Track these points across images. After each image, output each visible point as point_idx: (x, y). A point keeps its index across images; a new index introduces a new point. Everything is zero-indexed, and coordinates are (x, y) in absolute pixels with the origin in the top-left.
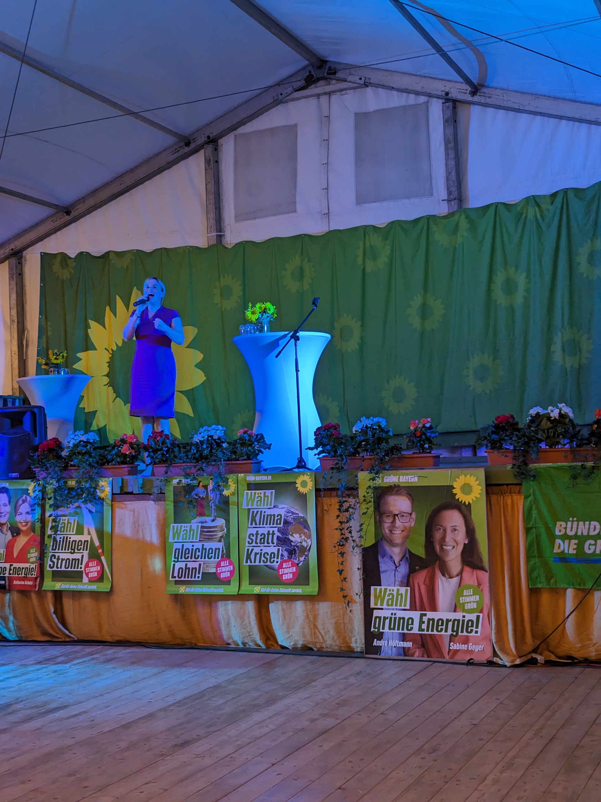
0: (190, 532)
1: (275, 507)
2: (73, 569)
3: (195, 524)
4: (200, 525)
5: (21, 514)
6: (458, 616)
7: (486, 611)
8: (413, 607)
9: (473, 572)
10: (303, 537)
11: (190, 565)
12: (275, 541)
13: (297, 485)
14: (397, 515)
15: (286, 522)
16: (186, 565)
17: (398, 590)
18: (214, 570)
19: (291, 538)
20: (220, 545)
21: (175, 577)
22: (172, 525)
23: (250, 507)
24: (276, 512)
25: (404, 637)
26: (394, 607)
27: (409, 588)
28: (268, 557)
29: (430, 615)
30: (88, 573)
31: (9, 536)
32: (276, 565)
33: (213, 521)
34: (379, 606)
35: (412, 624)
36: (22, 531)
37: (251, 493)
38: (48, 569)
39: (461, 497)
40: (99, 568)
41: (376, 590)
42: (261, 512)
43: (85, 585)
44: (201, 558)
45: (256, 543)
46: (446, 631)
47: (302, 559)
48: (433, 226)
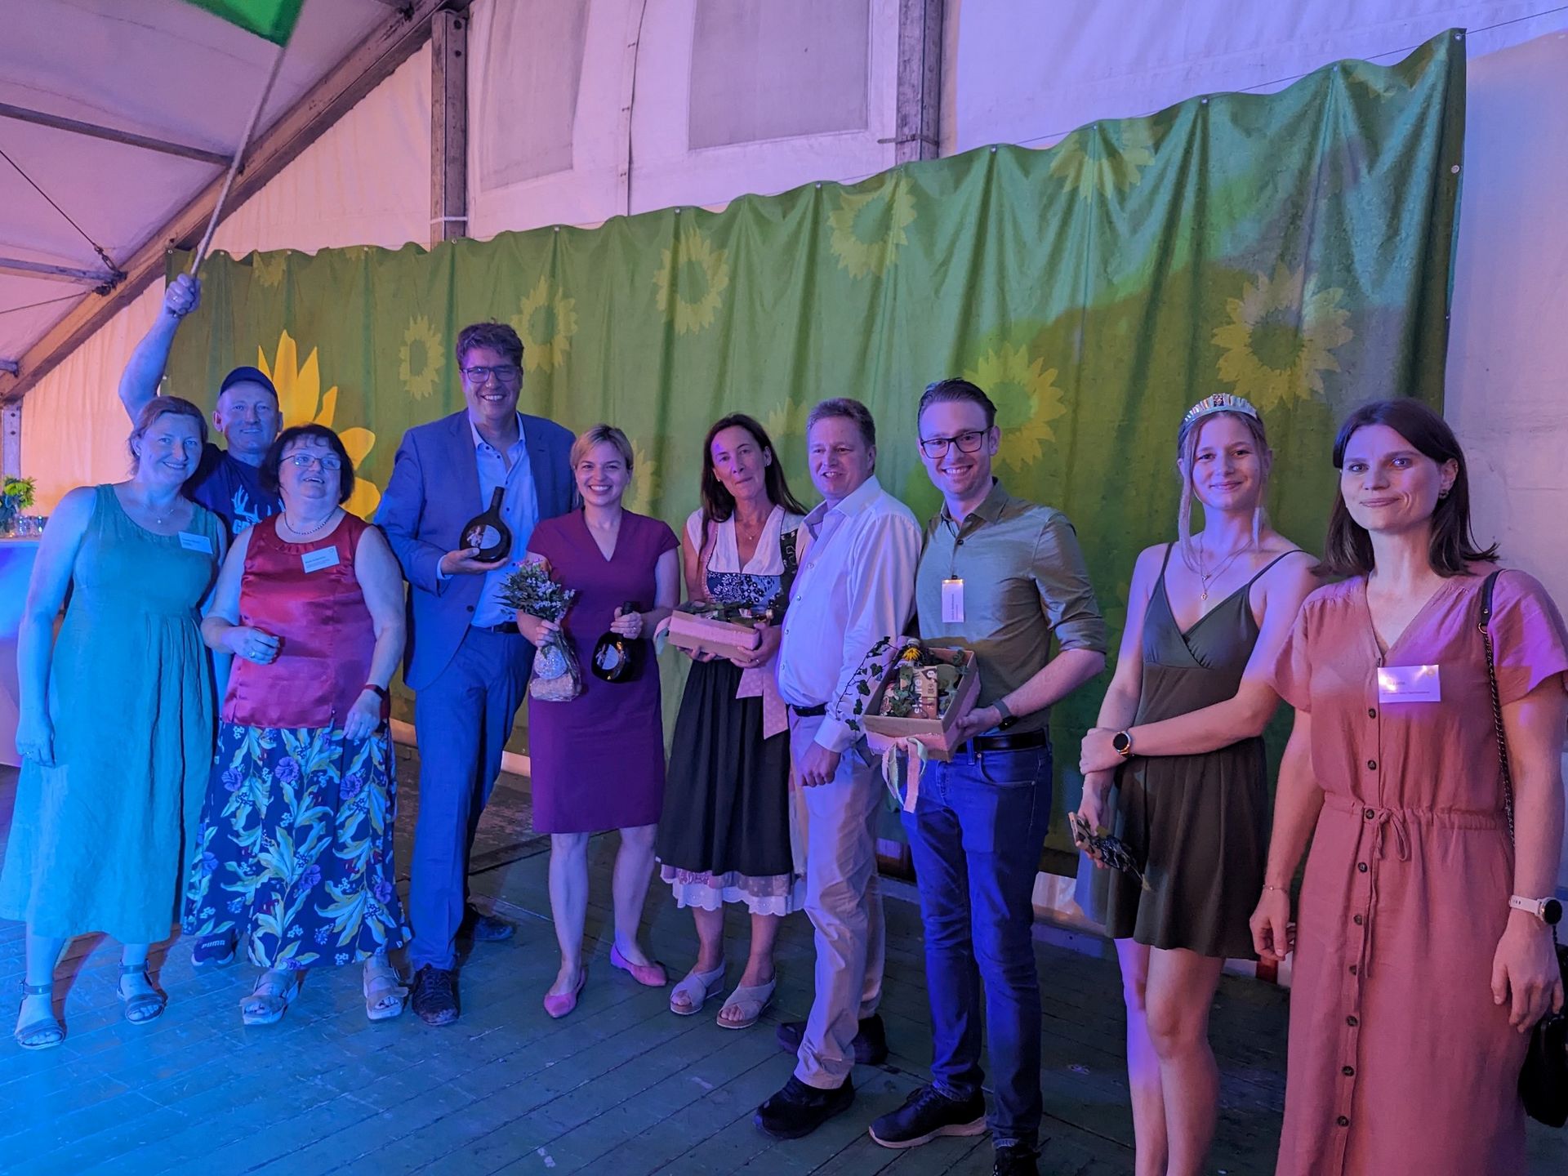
48: (830, 214)
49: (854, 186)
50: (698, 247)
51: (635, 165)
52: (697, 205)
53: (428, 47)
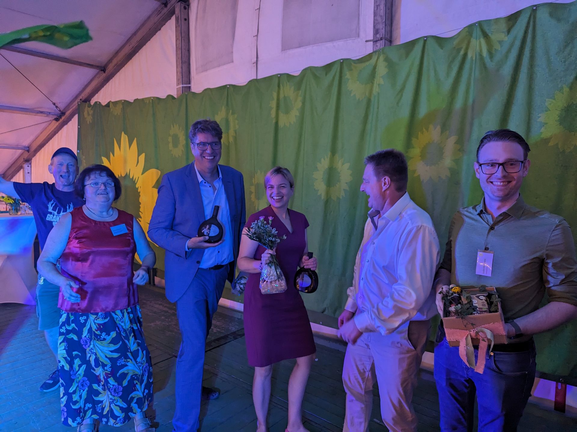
48: (347, 72)
49: (358, 60)
50: (288, 90)
51: (259, 59)
52: (287, 73)
53: (173, 18)
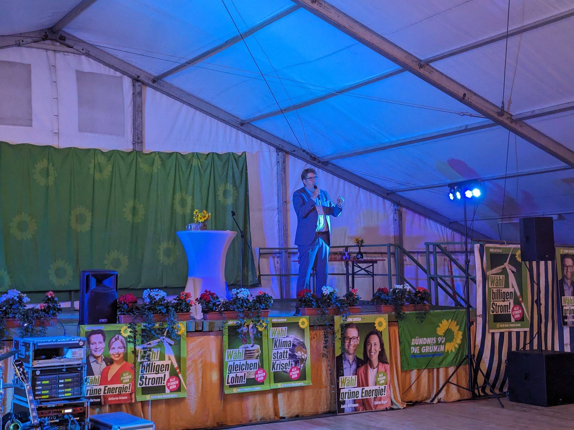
0: (238, 354)
1: (287, 336)
2: (157, 385)
3: (241, 349)
4: (244, 349)
5: (114, 348)
6: (377, 387)
7: (388, 384)
8: (359, 386)
9: (383, 365)
10: (303, 353)
11: (239, 375)
12: (288, 356)
13: (299, 324)
14: (351, 338)
15: (294, 345)
16: (236, 375)
17: (352, 377)
18: (254, 377)
19: (296, 354)
20: (257, 361)
21: (229, 383)
22: (227, 350)
23: (273, 337)
24: (288, 339)
25: (355, 402)
26: (350, 387)
27: (357, 376)
28: (284, 366)
29: (366, 388)
30: (169, 386)
31: (104, 365)
32: (288, 370)
33: (252, 346)
34: (343, 387)
35: (358, 394)
36: (115, 361)
37: (274, 329)
38: (139, 386)
39: (378, 328)
40: (177, 382)
41: (341, 378)
42: (280, 340)
43: (168, 395)
44: (246, 370)
45: (278, 358)
46: (372, 396)
47: (302, 366)
48: (139, 159)
51: (60, 131)
